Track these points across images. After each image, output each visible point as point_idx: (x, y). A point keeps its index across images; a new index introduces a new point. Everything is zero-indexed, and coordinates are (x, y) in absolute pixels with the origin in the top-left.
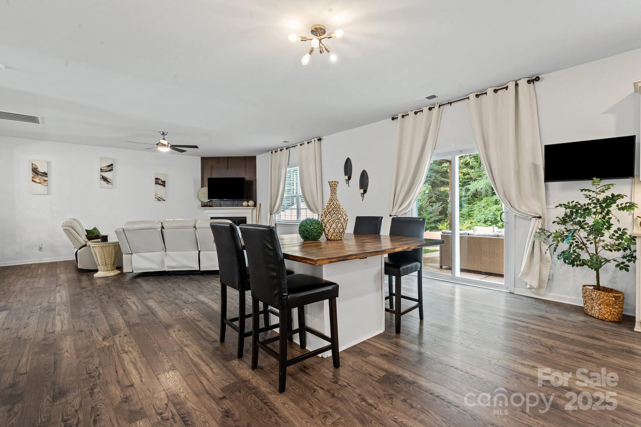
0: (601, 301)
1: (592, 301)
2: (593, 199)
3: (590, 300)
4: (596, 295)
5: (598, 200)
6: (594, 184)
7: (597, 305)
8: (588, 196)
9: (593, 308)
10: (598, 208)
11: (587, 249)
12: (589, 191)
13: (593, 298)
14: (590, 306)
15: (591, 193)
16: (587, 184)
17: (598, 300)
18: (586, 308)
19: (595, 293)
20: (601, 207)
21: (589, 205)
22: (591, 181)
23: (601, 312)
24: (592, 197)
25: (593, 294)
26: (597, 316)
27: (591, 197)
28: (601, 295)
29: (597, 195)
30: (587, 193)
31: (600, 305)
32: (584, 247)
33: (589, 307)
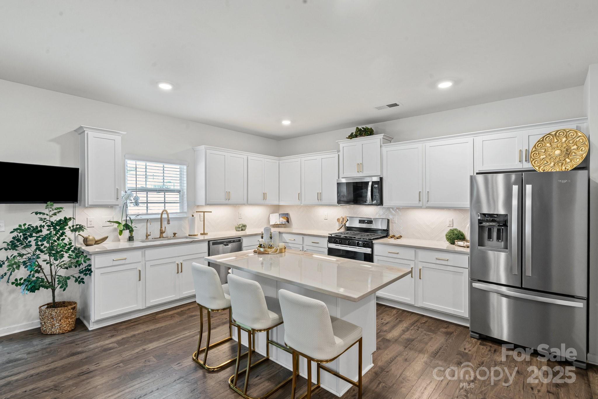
0: (61, 316)
1: (52, 320)
2: (48, 222)
3: (50, 320)
4: (56, 313)
5: (52, 223)
6: (48, 207)
7: (57, 322)
8: (43, 219)
9: (53, 326)
10: (52, 230)
11: (43, 271)
12: (44, 214)
13: (53, 317)
14: (50, 325)
15: (45, 216)
16: (41, 207)
17: (58, 317)
18: (45, 329)
19: (56, 311)
20: (55, 229)
21: (42, 227)
22: (45, 205)
23: (62, 327)
24: (47, 220)
25: (53, 313)
26: (58, 332)
27: (45, 220)
28: (61, 311)
29: (50, 218)
30: (41, 216)
31: (60, 321)
32: (39, 269)
33: (48, 327)
